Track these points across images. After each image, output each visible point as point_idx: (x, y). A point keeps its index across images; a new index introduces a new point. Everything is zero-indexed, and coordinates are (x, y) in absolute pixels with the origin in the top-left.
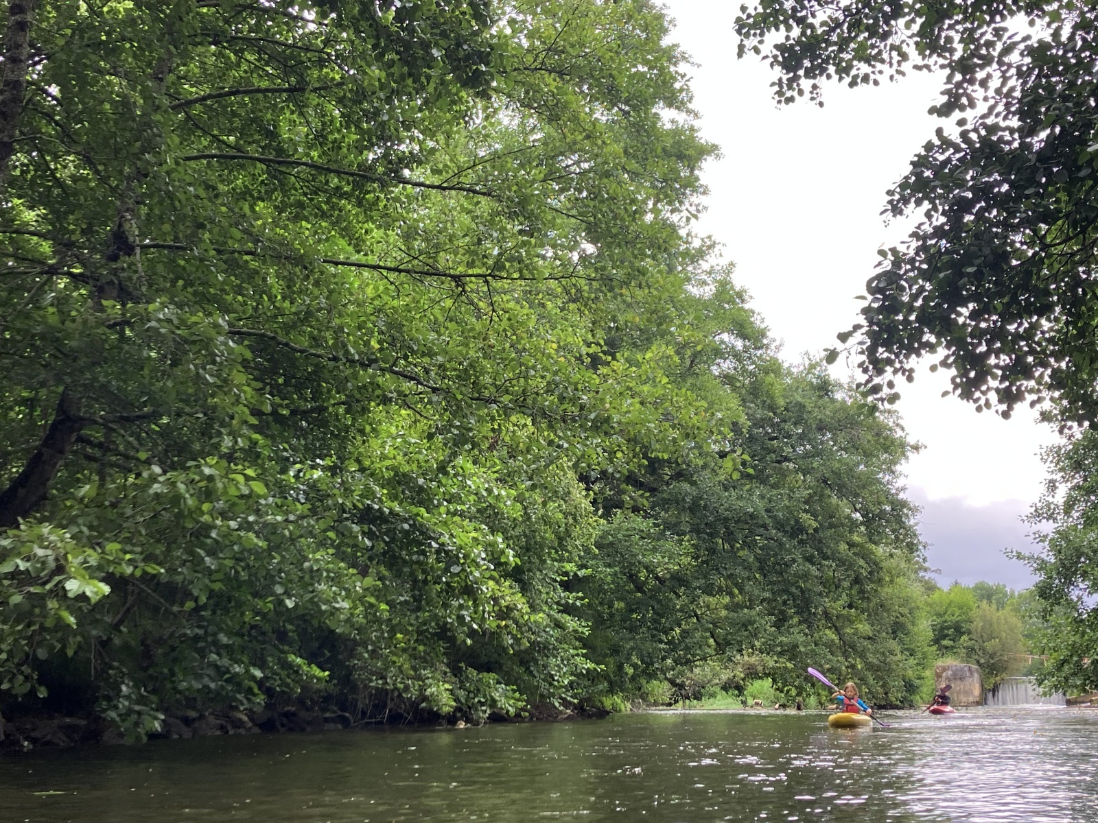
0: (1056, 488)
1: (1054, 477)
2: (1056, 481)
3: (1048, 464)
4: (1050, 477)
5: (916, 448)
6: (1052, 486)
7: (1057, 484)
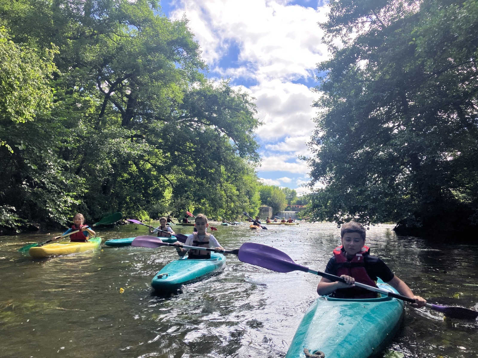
0: (318, 133)
1: (318, 129)
5: (261, 124)
6: (317, 132)
7: (319, 132)
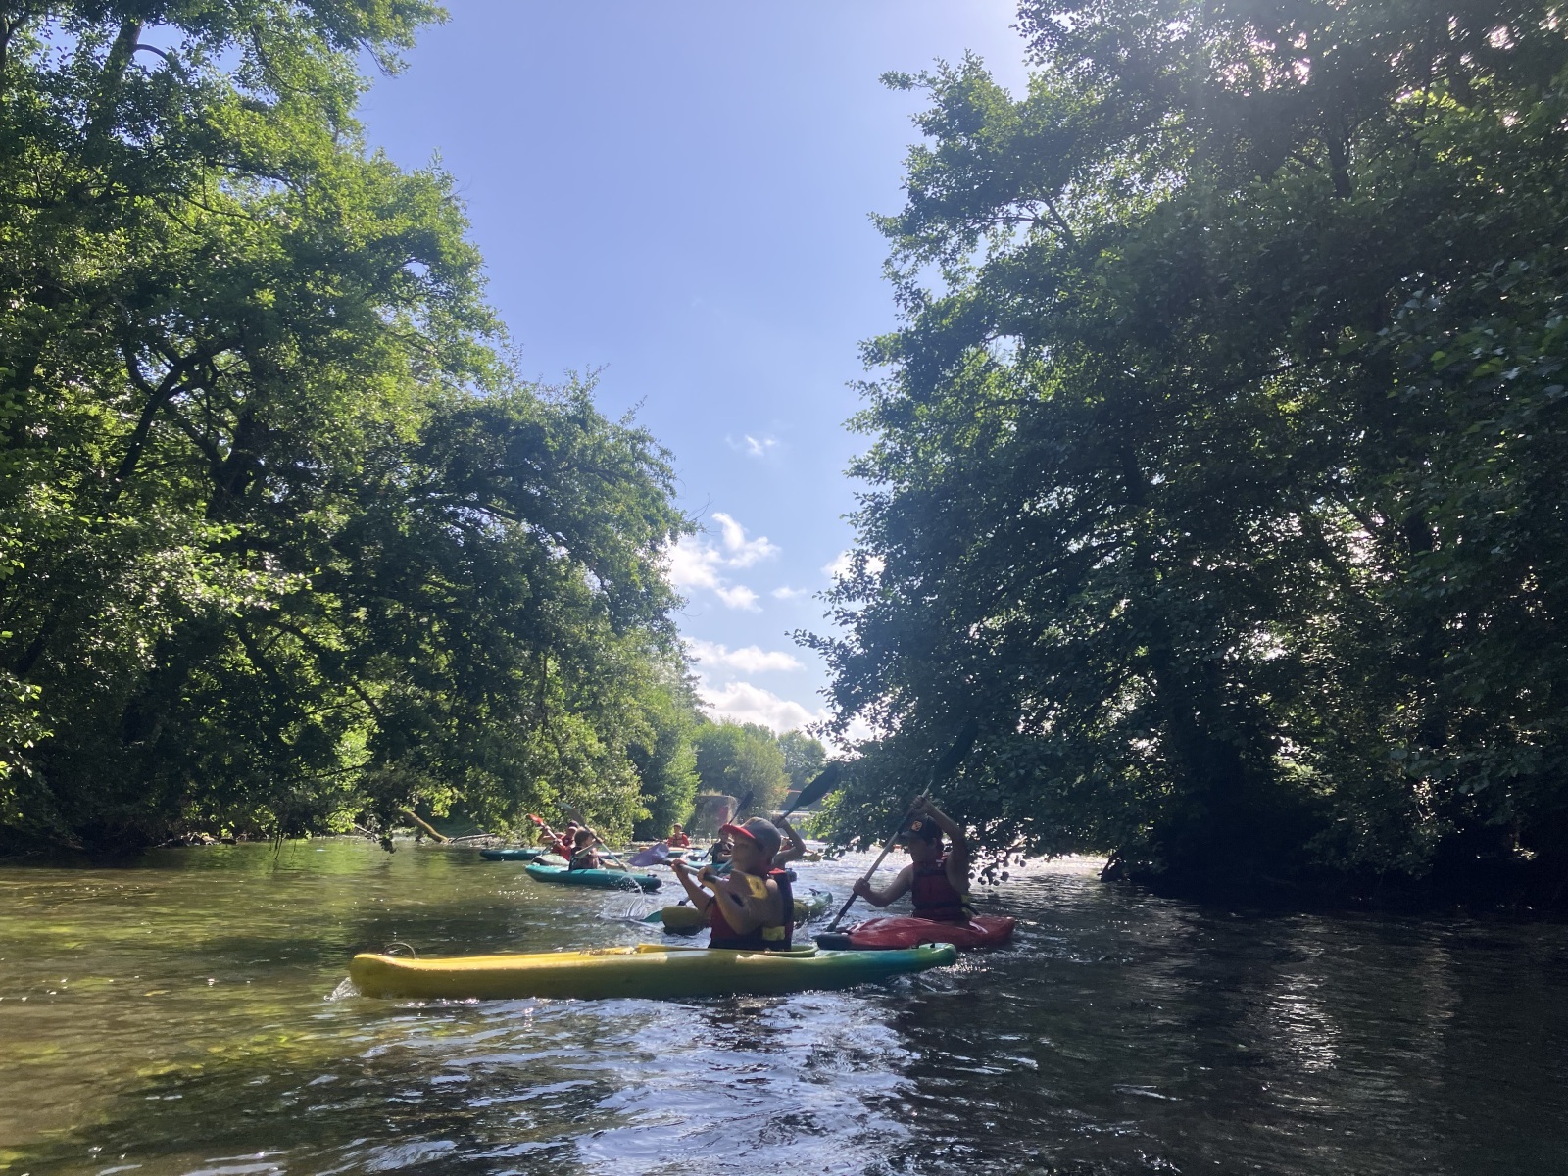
0: (868, 560)
2: (867, 553)
3: (859, 529)
4: (858, 547)
5: (691, 528)
